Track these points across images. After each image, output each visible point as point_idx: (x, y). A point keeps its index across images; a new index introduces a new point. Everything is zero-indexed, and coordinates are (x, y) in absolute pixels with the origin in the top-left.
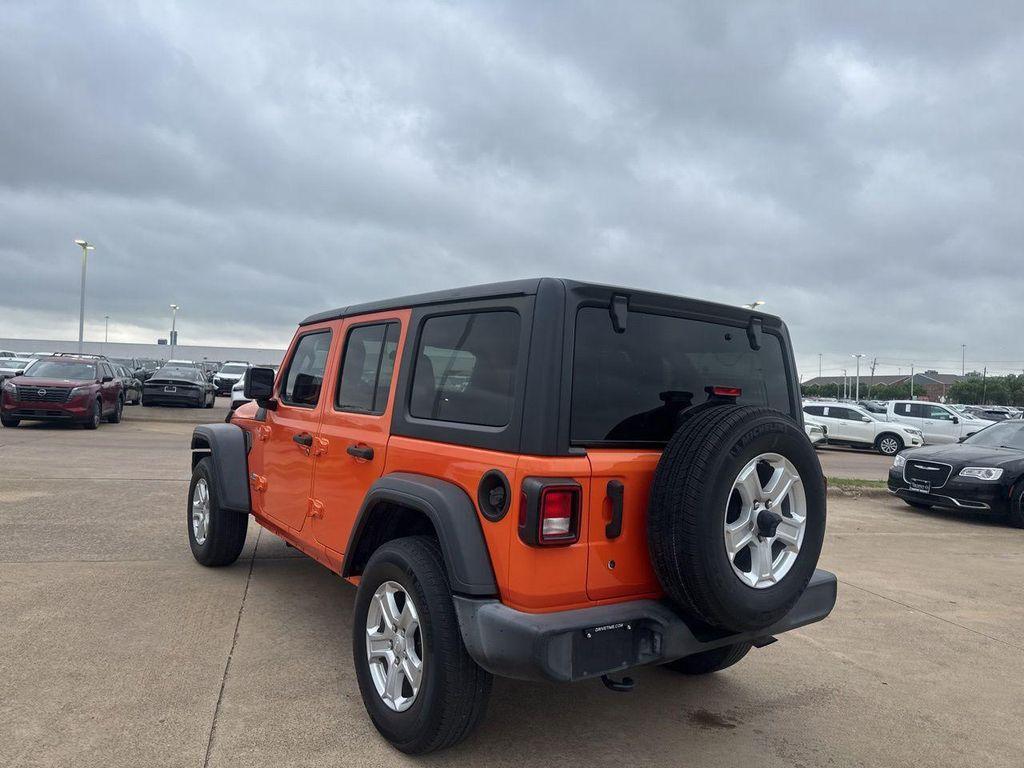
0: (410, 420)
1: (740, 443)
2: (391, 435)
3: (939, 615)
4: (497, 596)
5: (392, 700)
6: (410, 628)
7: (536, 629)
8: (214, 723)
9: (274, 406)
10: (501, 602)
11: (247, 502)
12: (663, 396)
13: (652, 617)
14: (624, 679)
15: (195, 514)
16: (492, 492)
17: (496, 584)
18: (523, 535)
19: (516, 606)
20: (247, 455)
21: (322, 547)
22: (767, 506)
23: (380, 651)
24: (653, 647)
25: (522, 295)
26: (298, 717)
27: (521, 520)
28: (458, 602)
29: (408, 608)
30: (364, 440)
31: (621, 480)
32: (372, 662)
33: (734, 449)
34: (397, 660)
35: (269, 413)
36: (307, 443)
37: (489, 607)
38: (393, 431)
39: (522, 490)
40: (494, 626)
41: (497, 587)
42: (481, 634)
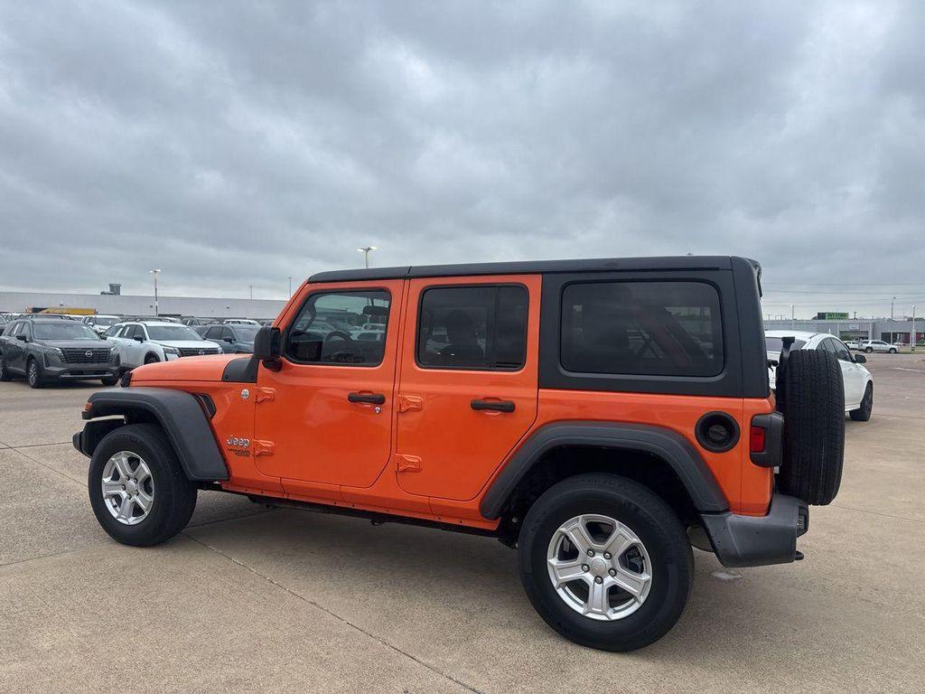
0: (566, 374)
2: (539, 389)
4: (729, 509)
5: (604, 613)
10: (734, 513)
11: (225, 469)
16: (712, 429)
17: (726, 499)
18: (755, 460)
20: (209, 420)
23: (572, 577)
25: (717, 269)
27: (752, 449)
28: (707, 519)
29: (621, 534)
30: (490, 395)
32: (559, 587)
34: (598, 579)
35: (262, 370)
36: (379, 401)
37: (733, 518)
38: (543, 384)
39: (752, 426)
40: (745, 530)
41: (728, 502)
42: (733, 539)
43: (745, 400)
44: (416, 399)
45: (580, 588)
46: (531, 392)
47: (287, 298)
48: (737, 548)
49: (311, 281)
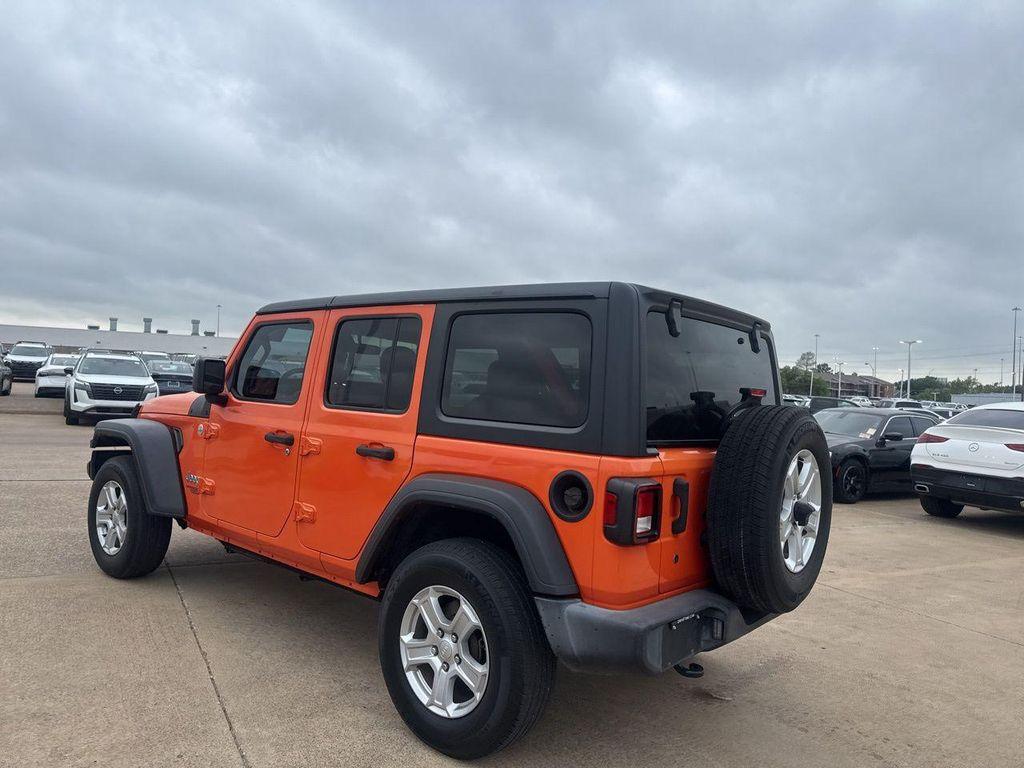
0: (444, 419)
1: (792, 441)
2: (417, 435)
3: (827, 583)
4: (578, 595)
5: (444, 708)
6: (463, 634)
7: (636, 625)
8: (241, 751)
9: (223, 402)
10: (583, 601)
11: (182, 506)
12: (693, 396)
13: (715, 606)
14: (691, 665)
15: (99, 520)
16: (567, 492)
17: (576, 582)
18: (609, 535)
19: (599, 603)
20: (177, 454)
21: (315, 554)
22: (798, 498)
23: (421, 659)
24: (712, 633)
25: (591, 297)
26: (327, 735)
27: (606, 521)
28: (541, 603)
29: (464, 613)
30: (376, 440)
31: (682, 477)
32: (409, 670)
33: (789, 447)
34: (446, 666)
35: (214, 408)
36: (289, 442)
37: (575, 607)
38: (421, 430)
39: (607, 491)
40: (586, 625)
41: (578, 586)
42: (570, 633)
43: (604, 458)
44: (315, 441)
45: (427, 671)
46: (409, 438)
47: (238, 336)
48: (574, 646)
49: (258, 314)
